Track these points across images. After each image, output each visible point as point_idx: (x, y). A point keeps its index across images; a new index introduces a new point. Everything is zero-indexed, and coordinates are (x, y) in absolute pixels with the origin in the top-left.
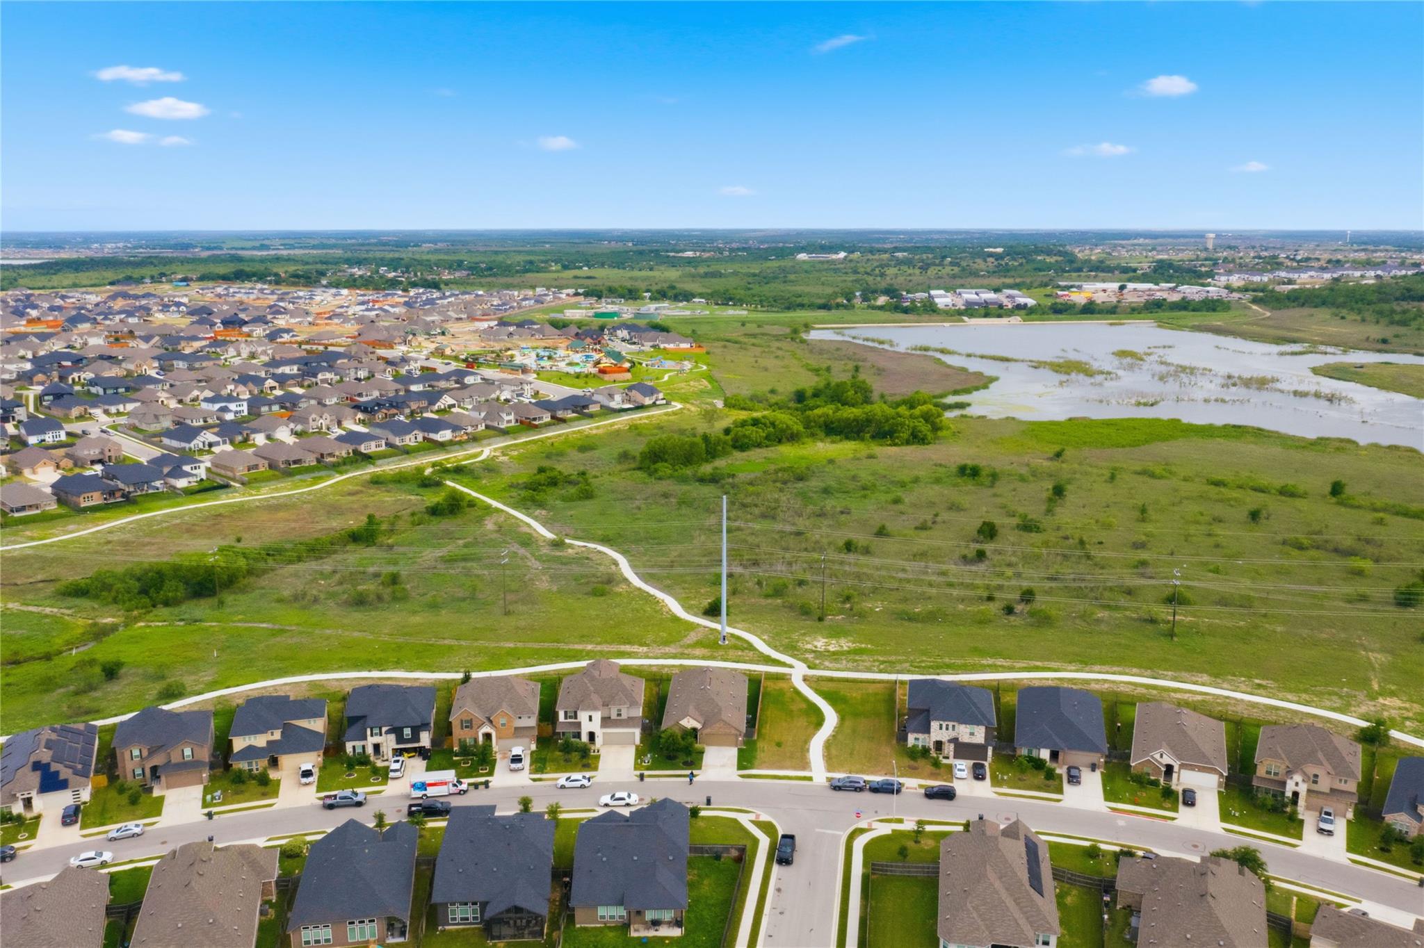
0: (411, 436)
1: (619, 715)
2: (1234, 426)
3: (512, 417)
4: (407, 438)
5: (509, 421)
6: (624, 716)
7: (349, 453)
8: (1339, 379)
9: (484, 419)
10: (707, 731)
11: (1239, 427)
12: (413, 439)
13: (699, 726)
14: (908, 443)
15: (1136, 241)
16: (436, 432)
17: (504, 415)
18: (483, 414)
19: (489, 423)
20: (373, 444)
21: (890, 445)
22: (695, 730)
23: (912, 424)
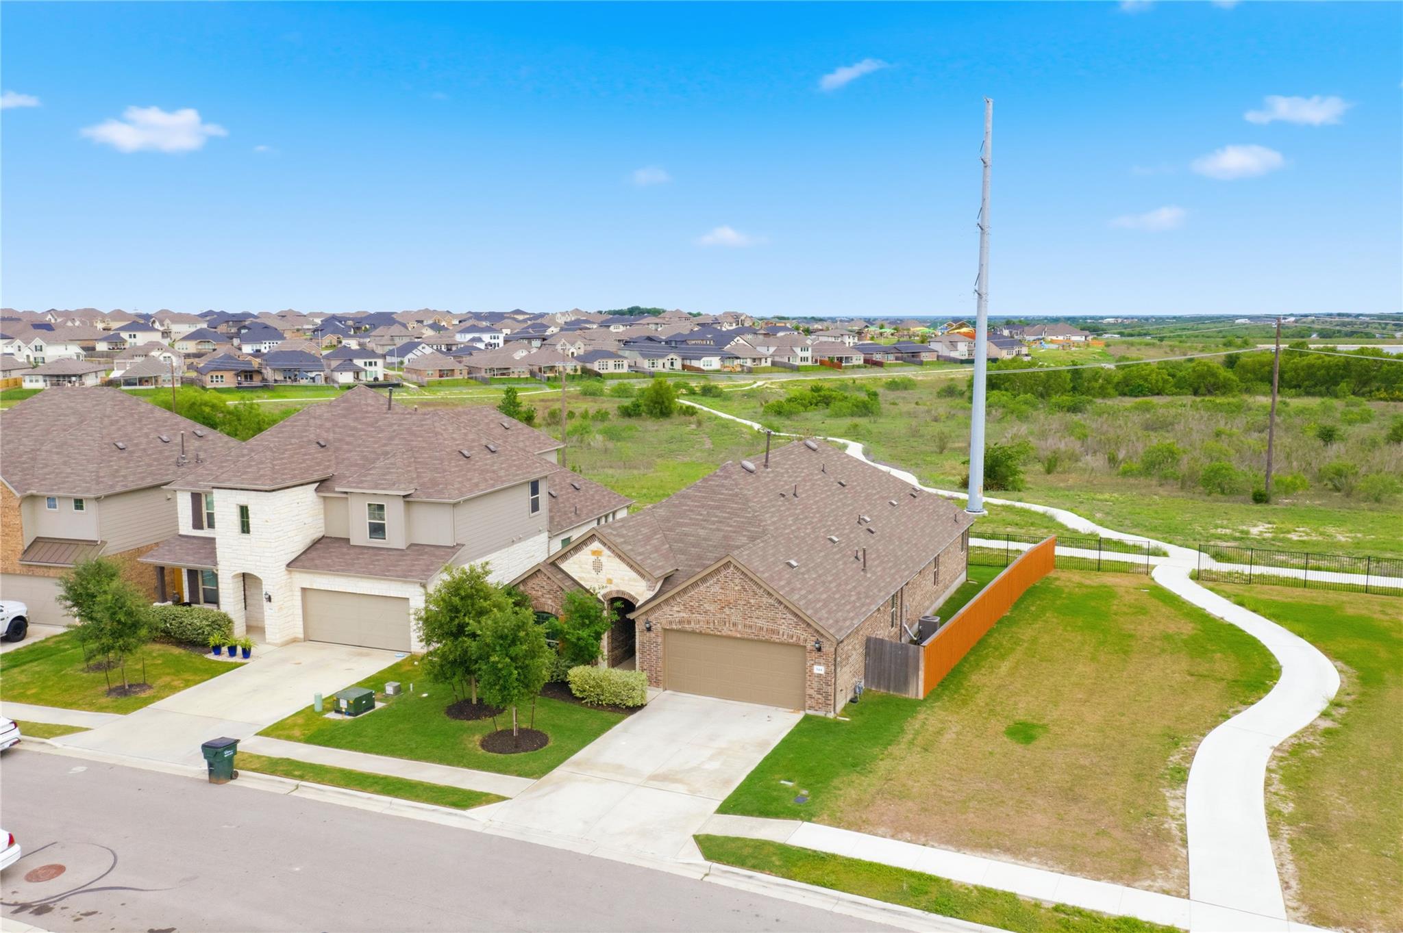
0: (665, 360)
1: (377, 530)
3: (808, 354)
4: (660, 362)
5: (804, 359)
6: (395, 538)
7: (576, 370)
9: (772, 356)
10: (672, 614)
12: (668, 365)
13: (639, 590)
16: (699, 358)
17: (798, 350)
18: (772, 350)
19: (777, 359)
20: (611, 363)
22: (624, 605)
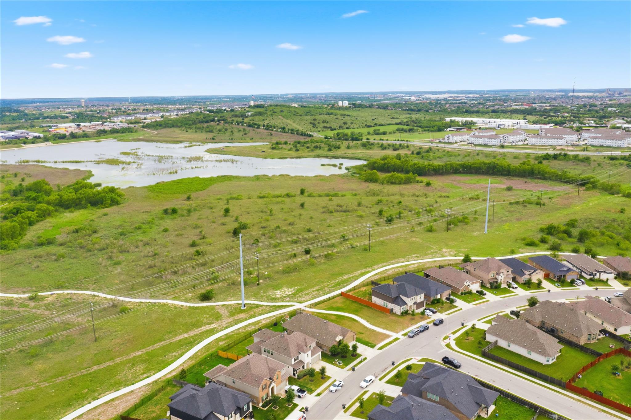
2: (222, 176)
8: (221, 154)
11: (224, 176)
14: (111, 205)
15: (35, 105)
21: (104, 208)
23: (110, 196)
